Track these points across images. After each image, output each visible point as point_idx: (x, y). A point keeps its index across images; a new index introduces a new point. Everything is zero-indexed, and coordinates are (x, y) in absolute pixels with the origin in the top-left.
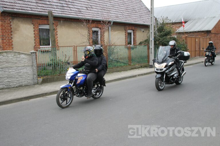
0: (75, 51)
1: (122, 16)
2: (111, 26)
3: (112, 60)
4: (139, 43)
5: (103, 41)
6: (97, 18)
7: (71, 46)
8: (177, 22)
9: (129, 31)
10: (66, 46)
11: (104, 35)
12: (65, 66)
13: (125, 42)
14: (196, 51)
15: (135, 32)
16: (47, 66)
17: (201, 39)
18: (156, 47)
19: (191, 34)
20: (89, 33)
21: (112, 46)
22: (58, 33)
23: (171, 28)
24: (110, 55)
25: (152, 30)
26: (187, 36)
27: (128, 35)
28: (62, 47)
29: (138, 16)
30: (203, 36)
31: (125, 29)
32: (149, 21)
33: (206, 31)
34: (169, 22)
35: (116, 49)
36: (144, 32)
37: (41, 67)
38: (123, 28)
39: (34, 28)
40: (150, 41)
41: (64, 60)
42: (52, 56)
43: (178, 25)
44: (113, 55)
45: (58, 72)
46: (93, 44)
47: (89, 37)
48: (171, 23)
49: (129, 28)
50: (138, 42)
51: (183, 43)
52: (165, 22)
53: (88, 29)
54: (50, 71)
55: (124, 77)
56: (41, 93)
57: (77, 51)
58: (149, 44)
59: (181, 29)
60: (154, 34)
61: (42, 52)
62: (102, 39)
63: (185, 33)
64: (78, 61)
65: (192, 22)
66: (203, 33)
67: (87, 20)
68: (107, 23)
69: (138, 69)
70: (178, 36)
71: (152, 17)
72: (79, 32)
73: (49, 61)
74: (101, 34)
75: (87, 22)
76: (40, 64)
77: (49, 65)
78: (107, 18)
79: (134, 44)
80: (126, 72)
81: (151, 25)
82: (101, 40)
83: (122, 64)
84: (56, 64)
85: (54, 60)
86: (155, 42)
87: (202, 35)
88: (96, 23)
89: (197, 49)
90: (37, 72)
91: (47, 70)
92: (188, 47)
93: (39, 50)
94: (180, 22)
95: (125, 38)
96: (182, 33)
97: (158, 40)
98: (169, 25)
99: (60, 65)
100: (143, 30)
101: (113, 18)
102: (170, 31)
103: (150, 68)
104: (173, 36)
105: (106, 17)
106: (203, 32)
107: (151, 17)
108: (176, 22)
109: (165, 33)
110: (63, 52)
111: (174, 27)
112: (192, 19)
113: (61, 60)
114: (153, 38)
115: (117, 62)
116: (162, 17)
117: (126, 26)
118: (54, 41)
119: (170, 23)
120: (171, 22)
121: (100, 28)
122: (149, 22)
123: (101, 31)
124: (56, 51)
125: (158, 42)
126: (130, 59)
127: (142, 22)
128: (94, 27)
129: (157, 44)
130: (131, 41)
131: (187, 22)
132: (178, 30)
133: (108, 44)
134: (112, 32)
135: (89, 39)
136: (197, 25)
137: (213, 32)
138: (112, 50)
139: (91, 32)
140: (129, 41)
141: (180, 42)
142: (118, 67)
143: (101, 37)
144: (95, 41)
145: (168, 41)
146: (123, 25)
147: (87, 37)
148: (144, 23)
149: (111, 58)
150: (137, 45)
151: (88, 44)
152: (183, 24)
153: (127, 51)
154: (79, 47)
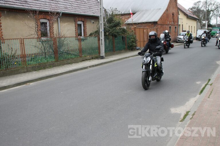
0: (22, 44)
1: (71, 7)
2: (59, 17)
3: (62, 52)
4: (89, 35)
5: (53, 33)
6: (45, 9)
7: (17, 39)
9: (79, 23)
11: (54, 26)
12: (12, 60)
13: (75, 33)
14: (144, 41)
15: (85, 23)
17: (148, 29)
18: (106, 38)
19: (139, 25)
20: (37, 25)
21: (61, 38)
22: (2, 25)
23: (120, 20)
24: (60, 47)
25: (102, 21)
26: (135, 27)
27: (78, 27)
29: (88, 7)
30: (151, 27)
31: (74, 21)
32: (99, 12)
33: (153, 22)
34: (119, 13)
35: (66, 40)
36: (94, 23)
38: (72, 19)
40: (100, 32)
41: (10, 53)
43: (127, 16)
44: (63, 48)
45: (4, 66)
46: (42, 37)
47: (37, 29)
48: (120, 14)
49: (79, 19)
50: (88, 33)
51: (132, 34)
52: (114, 13)
53: (35, 20)
55: (75, 69)
57: (25, 44)
58: (99, 35)
59: (130, 21)
60: (104, 25)
62: (51, 31)
63: (134, 24)
64: (26, 54)
65: (140, 13)
66: (150, 24)
67: (33, 11)
68: (55, 13)
69: (89, 61)
70: (127, 27)
72: (26, 24)
74: (50, 26)
75: (33, 13)
78: (56, 9)
79: (84, 35)
80: (77, 64)
81: (101, 16)
82: (50, 32)
83: (73, 56)
84: (2, 58)
86: (105, 33)
87: (149, 26)
88: (43, 14)
89: (146, 40)
92: (137, 38)
94: (128, 13)
95: (75, 29)
96: (131, 24)
97: (108, 30)
98: (118, 16)
99: (6, 59)
100: (93, 21)
101: (62, 9)
102: (119, 22)
103: (101, 59)
104: (123, 27)
105: (54, 8)
106: (150, 23)
107: (100, 8)
108: (125, 13)
109: (114, 24)
110: (8, 45)
111: (124, 18)
112: (140, 11)
113: (7, 54)
114: (103, 29)
115: (68, 54)
116: (112, 8)
117: (76, 17)
119: (119, 14)
121: (48, 19)
122: (98, 14)
123: (49, 23)
124: (1, 44)
125: (108, 33)
126: (81, 51)
127: (92, 13)
128: (41, 19)
129: (107, 35)
130: (81, 33)
131: (135, 13)
132: (127, 22)
133: (58, 36)
134: (62, 24)
135: (36, 31)
136: (145, 16)
137: (160, 24)
138: (61, 42)
139: (39, 23)
140: (79, 32)
141: (130, 33)
142: (68, 59)
143: (50, 28)
144: (43, 33)
145: (118, 32)
146: (73, 17)
147: (35, 29)
148: (94, 14)
149: (61, 50)
150: (87, 37)
151: (36, 36)
152: (131, 15)
153: (77, 42)
154: (26, 39)
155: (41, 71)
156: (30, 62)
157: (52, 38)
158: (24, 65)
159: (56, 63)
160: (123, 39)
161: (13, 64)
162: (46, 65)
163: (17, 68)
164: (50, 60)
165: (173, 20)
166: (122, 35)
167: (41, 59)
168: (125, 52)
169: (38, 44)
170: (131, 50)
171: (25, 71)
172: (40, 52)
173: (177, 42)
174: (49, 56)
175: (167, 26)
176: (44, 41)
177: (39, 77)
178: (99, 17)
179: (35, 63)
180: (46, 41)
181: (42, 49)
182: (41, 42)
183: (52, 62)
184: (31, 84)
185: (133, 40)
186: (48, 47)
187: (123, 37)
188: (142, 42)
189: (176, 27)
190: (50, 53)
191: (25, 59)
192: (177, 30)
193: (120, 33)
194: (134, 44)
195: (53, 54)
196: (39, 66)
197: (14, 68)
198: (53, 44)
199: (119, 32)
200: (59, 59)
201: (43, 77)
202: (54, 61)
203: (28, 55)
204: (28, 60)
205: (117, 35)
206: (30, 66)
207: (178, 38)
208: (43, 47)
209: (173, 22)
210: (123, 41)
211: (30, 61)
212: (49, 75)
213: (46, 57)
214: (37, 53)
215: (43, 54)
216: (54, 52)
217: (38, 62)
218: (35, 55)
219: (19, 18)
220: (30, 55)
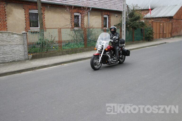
0: (59, 32)
1: (99, 3)
2: (89, 12)
3: (90, 40)
5: (83, 24)
6: (78, 5)
7: (56, 28)
8: (145, 9)
9: (105, 16)
10: (52, 28)
11: (84, 19)
12: (51, 44)
13: (101, 25)
14: (160, 33)
15: (110, 17)
16: (36, 45)
17: (164, 23)
18: (127, 30)
20: (72, 17)
21: (90, 28)
22: (45, 17)
23: (140, 14)
24: (89, 36)
25: (124, 16)
26: (153, 21)
27: (104, 20)
28: (49, 28)
29: (113, 3)
30: (167, 22)
31: (101, 15)
33: (169, 17)
35: (94, 31)
36: (118, 17)
37: (31, 45)
38: (100, 13)
39: (25, 12)
40: (122, 24)
41: (51, 39)
42: (40, 36)
43: (145, 12)
44: (92, 36)
45: (45, 50)
46: (75, 27)
49: (105, 13)
51: (150, 27)
52: (135, 9)
53: (70, 14)
54: (39, 49)
56: (31, 67)
57: (62, 33)
58: (122, 27)
59: (148, 15)
60: (126, 19)
61: (31, 32)
62: (82, 22)
63: (152, 18)
64: (62, 40)
65: (158, 9)
66: (166, 19)
67: (69, 6)
68: (87, 8)
70: (146, 21)
71: (124, 4)
72: (63, 16)
73: (38, 41)
74: (81, 18)
75: (70, 8)
76: (30, 43)
77: (38, 44)
78: (87, 4)
79: (109, 27)
81: (124, 11)
82: (82, 23)
84: (44, 43)
85: (42, 39)
86: (126, 25)
87: (165, 20)
88: (77, 9)
89: (161, 32)
90: (28, 49)
91: (36, 48)
92: (154, 30)
93: (29, 31)
94: (147, 9)
95: (101, 22)
96: (149, 18)
97: (129, 23)
98: (138, 12)
99: (47, 43)
100: (116, 15)
101: (92, 5)
102: (139, 16)
104: (142, 21)
106: (166, 17)
109: (135, 18)
110: (49, 33)
111: (143, 13)
112: (158, 7)
113: (48, 40)
114: (125, 22)
115: (95, 42)
116: (133, 5)
117: (102, 11)
118: (42, 24)
119: (139, 10)
121: (81, 13)
122: (122, 9)
124: (43, 32)
127: (116, 8)
128: (75, 12)
129: (128, 27)
130: (106, 25)
131: (153, 9)
132: (145, 16)
133: (87, 27)
134: (91, 17)
135: (71, 22)
136: (162, 11)
137: (175, 18)
138: (90, 32)
139: (73, 16)
140: (104, 24)
141: (148, 26)
144: (76, 24)
145: (137, 25)
146: (100, 11)
147: (70, 21)
148: (118, 9)
151: (71, 27)
152: (150, 11)
154: (63, 29)
155: (73, 54)
156: (64, 47)
157: (83, 28)
158: (60, 49)
159: (85, 49)
160: (141, 31)
161: (52, 48)
162: (77, 50)
163: (55, 51)
164: (81, 46)
166: (141, 27)
167: (74, 45)
168: (143, 42)
169: (72, 33)
170: (147, 41)
171: (61, 54)
172: (73, 39)
174: (79, 42)
175: (181, 20)
176: (77, 31)
177: (72, 60)
178: (122, 12)
179: (69, 48)
182: (74, 31)
183: (82, 48)
184: (65, 65)
185: (151, 32)
186: (79, 36)
187: (141, 29)
188: (158, 34)
190: (81, 41)
191: (61, 44)
193: (139, 26)
194: (151, 35)
196: (72, 51)
197: (53, 51)
198: (84, 33)
199: (139, 25)
200: (87, 45)
202: (83, 47)
203: (63, 42)
204: (64, 46)
205: (137, 27)
206: (65, 50)
208: (75, 35)
210: (142, 33)
211: (65, 46)
212: (80, 58)
213: (77, 44)
214: (70, 40)
215: (75, 41)
216: (84, 40)
217: (71, 47)
218: (69, 41)
219: (58, 11)
220: (65, 42)
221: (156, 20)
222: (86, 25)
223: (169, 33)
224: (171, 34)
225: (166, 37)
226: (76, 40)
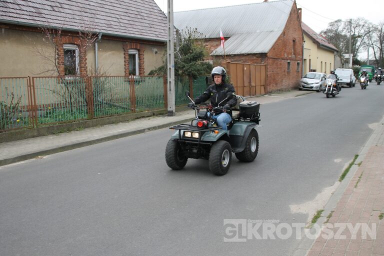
0: (30, 86)
1: (118, 24)
2: (97, 42)
3: (100, 102)
4: (148, 73)
5: (85, 69)
6: (72, 27)
7: (23, 78)
8: (213, 37)
9: (132, 52)
10: (13, 78)
11: (87, 57)
12: (12, 114)
13: (124, 70)
14: (244, 86)
15: (141, 53)
17: (251, 66)
18: (178, 79)
19: (236, 58)
20: (58, 54)
21: (100, 77)
23: (203, 48)
24: (98, 93)
25: (171, 51)
26: (229, 61)
27: (129, 59)
28: (5, 78)
29: (147, 25)
30: (256, 63)
31: (123, 48)
32: (166, 35)
33: (260, 54)
34: (200, 37)
35: (108, 82)
36: (158, 52)
38: (120, 46)
40: (167, 68)
41: (10, 103)
43: (214, 43)
44: (103, 95)
46: (66, 75)
47: (57, 61)
48: (203, 39)
49: (131, 46)
50: (147, 71)
52: (192, 37)
53: (54, 46)
55: (122, 133)
57: (35, 87)
58: (166, 74)
59: (220, 50)
60: (175, 58)
62: (83, 65)
63: (227, 56)
64: (37, 104)
65: (238, 38)
66: (255, 58)
67: (52, 30)
68: (90, 35)
69: (147, 118)
70: (215, 61)
71: (171, 27)
72: (38, 52)
74: (80, 56)
75: (52, 33)
78: (91, 26)
79: (140, 74)
80: (127, 124)
81: (170, 41)
82: (81, 67)
83: (120, 110)
86: (176, 70)
87: (254, 60)
88: (69, 36)
89: (246, 84)
92: (231, 80)
94: (217, 37)
95: (123, 63)
96: (221, 56)
97: (181, 67)
98: (200, 43)
99: (2, 112)
100: (155, 50)
101: (102, 28)
102: (202, 52)
103: (168, 116)
104: (207, 61)
105: (88, 26)
106: (254, 54)
107: (168, 27)
108: (211, 37)
109: (193, 56)
110: (6, 88)
111: (209, 46)
112: (238, 34)
113: (4, 103)
114: (172, 63)
115: (111, 106)
116: (189, 28)
117: (126, 42)
119: (201, 39)
120: (203, 37)
121: (78, 45)
122: (166, 37)
123: (80, 51)
125: (181, 71)
126: (134, 101)
127: (154, 35)
128: (66, 43)
129: (179, 75)
130: (134, 70)
131: (229, 37)
132: (214, 52)
133: (94, 75)
134: (101, 53)
135: (57, 64)
136: (246, 42)
137: (271, 56)
138: (100, 86)
139: (62, 51)
140: (131, 68)
142: (112, 115)
143: (81, 61)
144: (69, 68)
145: (198, 70)
146: (120, 41)
147: (54, 61)
148: (158, 37)
149: (99, 100)
150: (145, 77)
151: (56, 74)
152: (222, 41)
153: (127, 86)
154: (38, 79)
155: (63, 134)
156: (43, 119)
157: (83, 77)
158: (33, 124)
159: (90, 122)
160: (207, 83)
161: (15, 122)
162: (72, 126)
163: (21, 129)
164: (80, 117)
165: (295, 50)
166: (207, 74)
167: (64, 114)
169: (59, 87)
171: (36, 134)
172: (62, 102)
173: (300, 90)
174: (77, 108)
175: (283, 61)
176: (70, 83)
177: (61, 146)
178: (167, 43)
179: (53, 120)
180: (72, 83)
181: (67, 96)
182: (65, 84)
183: (83, 119)
184: (45, 157)
186: (76, 93)
187: (207, 78)
188: (240, 87)
189: (298, 64)
190: (80, 104)
191: (36, 113)
192: (300, 69)
193: (203, 72)
195: (84, 106)
196: (60, 126)
197: (15, 129)
198: (86, 88)
199: (201, 70)
200: (94, 114)
201: (67, 145)
202: (86, 117)
203: (40, 107)
204: (41, 116)
205: (197, 74)
206: (44, 126)
207: (302, 82)
208: (67, 93)
209: (294, 54)
211: (45, 117)
212: (77, 142)
213: (72, 111)
214: (56, 103)
215: (68, 106)
216: (87, 102)
217: (58, 119)
218: (52, 106)
219: (26, 41)
220: (44, 107)
221: (235, 59)
222: (91, 71)
223: (261, 86)
224: (265, 88)
225: (255, 94)
226: (69, 103)
